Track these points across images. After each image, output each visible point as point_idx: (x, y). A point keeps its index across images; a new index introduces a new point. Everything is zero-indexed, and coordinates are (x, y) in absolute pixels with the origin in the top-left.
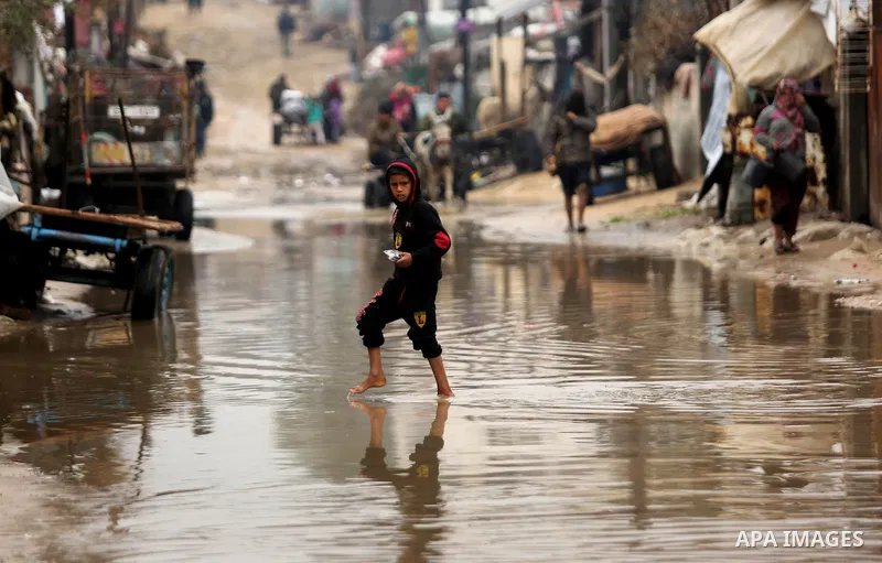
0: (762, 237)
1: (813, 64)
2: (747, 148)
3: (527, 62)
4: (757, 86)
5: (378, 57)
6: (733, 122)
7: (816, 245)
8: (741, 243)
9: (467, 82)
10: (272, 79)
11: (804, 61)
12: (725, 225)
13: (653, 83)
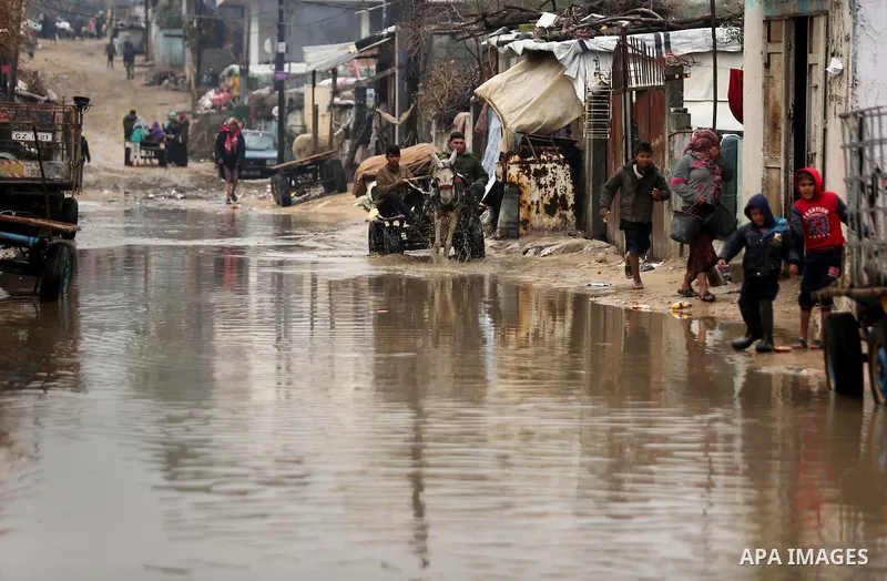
0: (524, 249)
1: (565, 115)
2: (515, 179)
3: (332, 106)
4: (522, 131)
5: (207, 100)
6: (504, 158)
7: (567, 257)
8: (508, 253)
9: (282, 120)
10: (124, 114)
11: (559, 114)
12: (496, 239)
13: (434, 126)
